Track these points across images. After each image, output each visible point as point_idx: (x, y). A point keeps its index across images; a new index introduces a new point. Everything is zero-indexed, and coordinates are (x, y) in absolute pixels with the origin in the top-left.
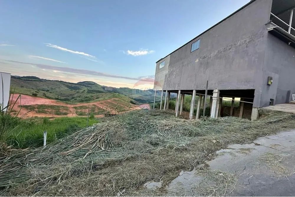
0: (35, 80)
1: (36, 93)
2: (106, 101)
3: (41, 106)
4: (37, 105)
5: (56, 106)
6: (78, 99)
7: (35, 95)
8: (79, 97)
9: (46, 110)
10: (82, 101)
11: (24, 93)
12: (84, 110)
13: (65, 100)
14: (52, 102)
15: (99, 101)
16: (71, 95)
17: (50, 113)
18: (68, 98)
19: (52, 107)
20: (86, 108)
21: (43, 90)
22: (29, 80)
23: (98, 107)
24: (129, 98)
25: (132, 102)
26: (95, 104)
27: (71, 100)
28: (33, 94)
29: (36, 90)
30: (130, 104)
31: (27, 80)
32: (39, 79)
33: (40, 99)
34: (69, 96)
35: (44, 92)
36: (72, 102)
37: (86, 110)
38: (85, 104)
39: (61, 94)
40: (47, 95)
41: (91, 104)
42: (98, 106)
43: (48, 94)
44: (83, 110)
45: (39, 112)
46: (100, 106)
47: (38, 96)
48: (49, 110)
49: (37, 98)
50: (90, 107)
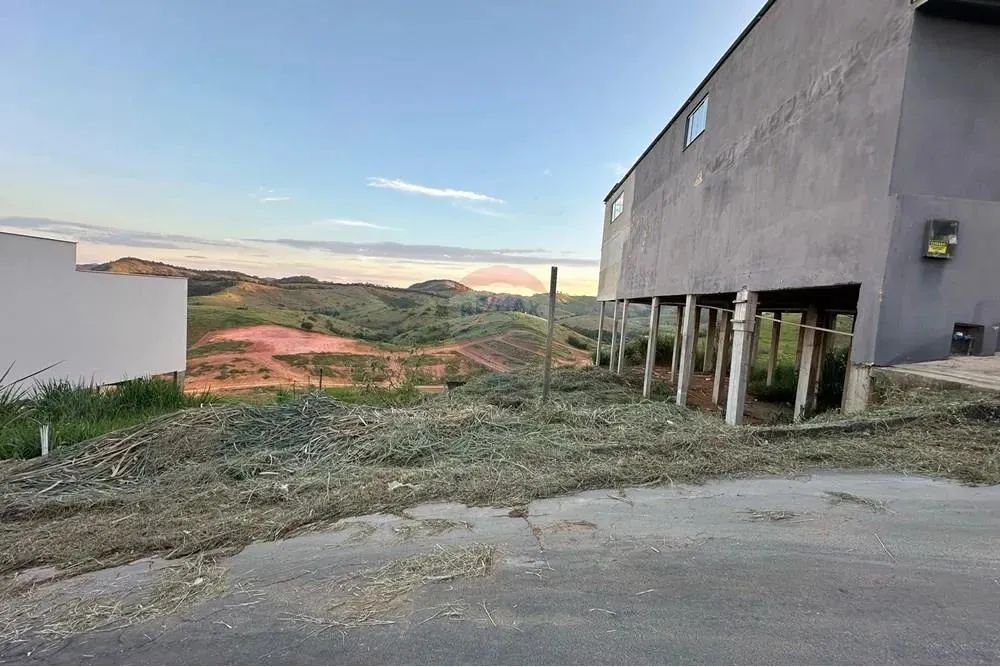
0: (308, 287)
1: (310, 321)
2: (490, 339)
3: (321, 358)
4: (312, 353)
5: (355, 355)
6: (411, 333)
7: (307, 328)
8: (415, 328)
9: (333, 367)
10: (422, 341)
11: (285, 323)
12: (427, 367)
13: (379, 338)
14: (347, 346)
15: (469, 339)
16: (394, 323)
17: (343, 376)
18: (387, 332)
19: (345, 358)
20: (435, 361)
21: (327, 314)
22: (294, 288)
23: (465, 358)
24: (562, 327)
25: (573, 342)
26: (457, 348)
27: (395, 340)
28: (303, 325)
29: (310, 314)
30: (570, 348)
31: (290, 288)
32: (316, 282)
33: (320, 336)
34: (387, 328)
35: (328, 317)
36: (396, 344)
37: (433, 367)
38: (430, 351)
39: (369, 321)
40: (335, 326)
41: (448, 348)
42: (468, 355)
43: (337, 324)
44: (425, 369)
45: (321, 373)
46: (472, 357)
47: (313, 329)
48: (339, 368)
49: (313, 335)
50: (443, 359)
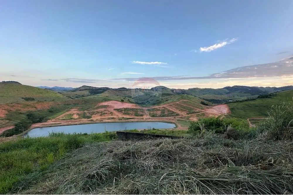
0: (124, 90)
1: (124, 99)
2: (175, 103)
3: (126, 109)
4: (124, 108)
5: (135, 109)
6: (151, 102)
7: (122, 101)
8: (152, 100)
9: (129, 112)
10: (154, 104)
11: (117, 100)
12: (156, 112)
13: (142, 103)
14: (133, 106)
15: (168, 103)
16: (146, 99)
17: (132, 115)
18: (144, 102)
19: (132, 109)
20: (158, 110)
22: (121, 91)
23: (167, 109)
24: (199, 99)
25: (203, 103)
26: (164, 106)
27: (146, 104)
28: (121, 100)
29: (124, 97)
30: (201, 105)
31: (120, 91)
33: (126, 103)
34: (144, 100)
35: (129, 98)
36: (147, 105)
37: (157, 112)
38: (156, 107)
39: (140, 99)
40: (130, 100)
41: (161, 106)
43: (131, 100)
45: (125, 114)
46: (169, 108)
47: (124, 101)
48: (131, 112)
49: (124, 103)
50: (160, 109)
